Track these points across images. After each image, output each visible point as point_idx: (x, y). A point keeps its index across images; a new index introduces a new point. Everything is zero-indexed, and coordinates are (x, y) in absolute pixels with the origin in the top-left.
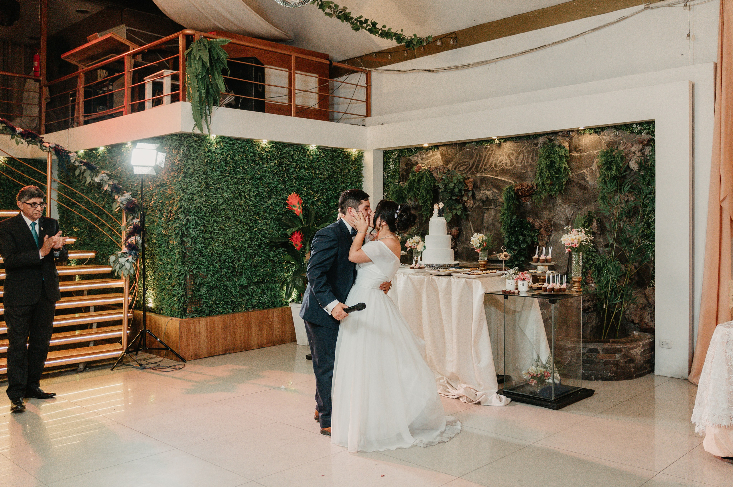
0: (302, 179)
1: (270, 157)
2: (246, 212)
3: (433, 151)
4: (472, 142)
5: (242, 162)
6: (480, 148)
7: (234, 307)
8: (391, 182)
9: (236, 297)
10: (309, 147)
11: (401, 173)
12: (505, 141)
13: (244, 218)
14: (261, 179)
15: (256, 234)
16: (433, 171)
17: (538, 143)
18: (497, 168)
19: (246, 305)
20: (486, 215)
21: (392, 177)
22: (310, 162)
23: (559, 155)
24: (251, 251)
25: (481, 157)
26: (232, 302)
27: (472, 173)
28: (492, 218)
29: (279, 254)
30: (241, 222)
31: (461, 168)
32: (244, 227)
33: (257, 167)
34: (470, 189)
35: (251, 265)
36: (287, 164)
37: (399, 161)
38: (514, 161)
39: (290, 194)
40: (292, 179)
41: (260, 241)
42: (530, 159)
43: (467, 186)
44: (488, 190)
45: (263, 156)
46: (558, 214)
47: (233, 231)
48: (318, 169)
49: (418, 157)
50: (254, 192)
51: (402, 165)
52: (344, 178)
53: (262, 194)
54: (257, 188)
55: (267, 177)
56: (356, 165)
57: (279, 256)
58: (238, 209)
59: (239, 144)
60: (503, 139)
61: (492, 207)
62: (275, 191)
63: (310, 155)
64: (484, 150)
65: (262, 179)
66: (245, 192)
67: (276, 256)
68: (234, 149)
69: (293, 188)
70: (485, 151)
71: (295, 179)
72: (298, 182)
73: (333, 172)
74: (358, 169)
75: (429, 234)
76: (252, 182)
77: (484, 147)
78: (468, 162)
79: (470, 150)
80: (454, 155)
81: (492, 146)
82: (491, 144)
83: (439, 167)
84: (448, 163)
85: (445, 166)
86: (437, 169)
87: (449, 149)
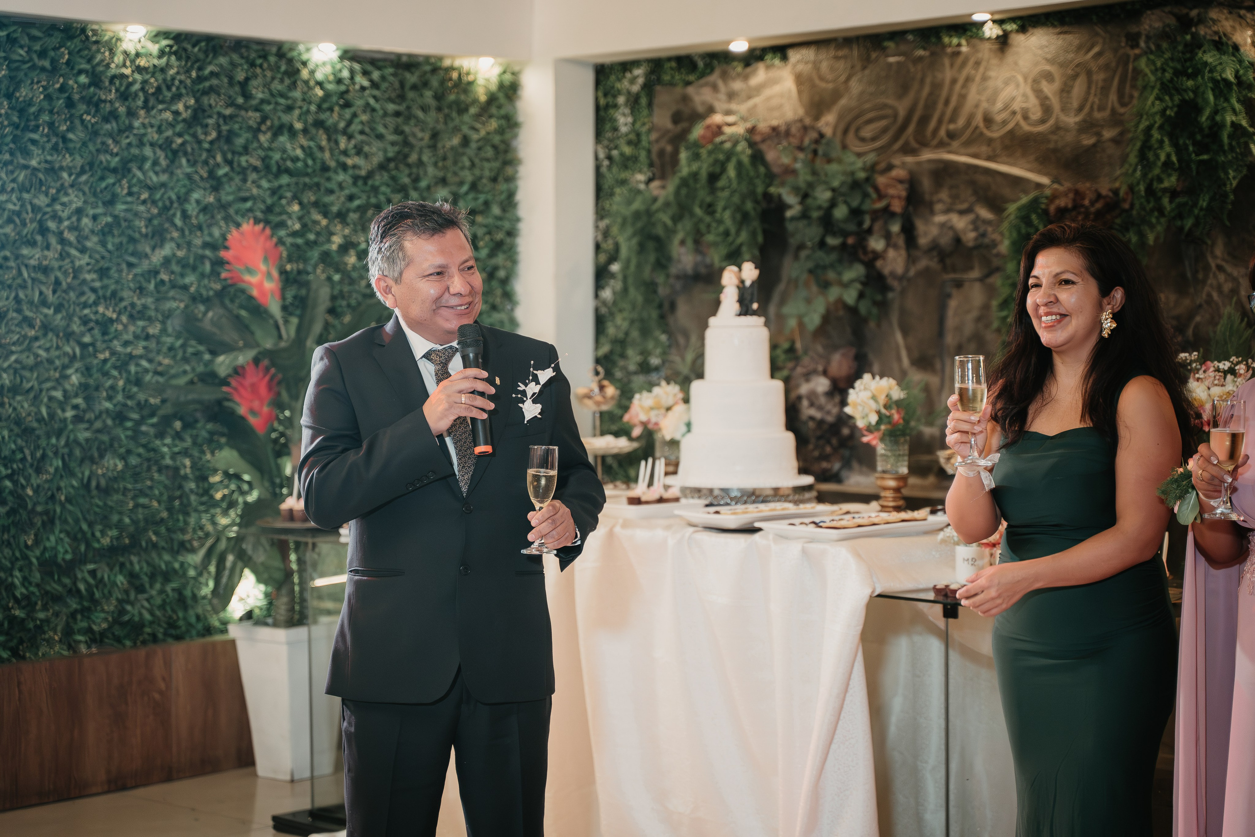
0: (282, 170)
1: (159, 89)
2: (65, 291)
3: (768, 67)
4: (905, 33)
5: (45, 104)
6: (931, 54)
7: (21, 641)
8: (623, 182)
9: (27, 603)
10: (308, 50)
11: (655, 149)
12: (1023, 29)
13: (59, 316)
14: (122, 170)
15: (106, 374)
16: (763, 141)
17: (1138, 35)
18: (995, 128)
19: (68, 632)
20: (953, 304)
21: (628, 163)
22: (313, 108)
23: (1215, 82)
24: (87, 434)
25: (936, 87)
26: (10, 623)
27: (907, 150)
28: (975, 314)
29: (195, 443)
30: (46, 328)
31: (867, 132)
32: (58, 348)
33: (108, 127)
34: (897, 207)
35: (87, 486)
36: (225, 117)
37: (650, 105)
38: (1055, 102)
39: (238, 225)
40: (243, 173)
41: (120, 397)
42: (1113, 97)
43: (881, 196)
44: (962, 213)
45: (130, 84)
46: (1209, 300)
47: (16, 361)
48: (344, 132)
49: (715, 88)
50: (95, 218)
51: (662, 118)
52: (445, 168)
53: (129, 227)
54: (110, 203)
55: (147, 165)
56: (491, 117)
57: (196, 453)
58: (33, 280)
59: (33, 39)
60: (1013, 20)
61: (975, 274)
62: (179, 214)
63: (312, 83)
64: (947, 61)
65: (129, 171)
66: (60, 220)
67: (185, 453)
68: (15, 57)
69: (249, 204)
70: (952, 65)
71: (255, 169)
72: (269, 181)
73: (406, 143)
74: (501, 131)
75: (704, 379)
76: (86, 182)
77: (949, 50)
78: (891, 107)
79: (898, 63)
80: (843, 80)
81: (977, 48)
82: (972, 39)
83: (787, 127)
84: (821, 112)
85: (808, 121)
86: (779, 133)
87: (826, 59)
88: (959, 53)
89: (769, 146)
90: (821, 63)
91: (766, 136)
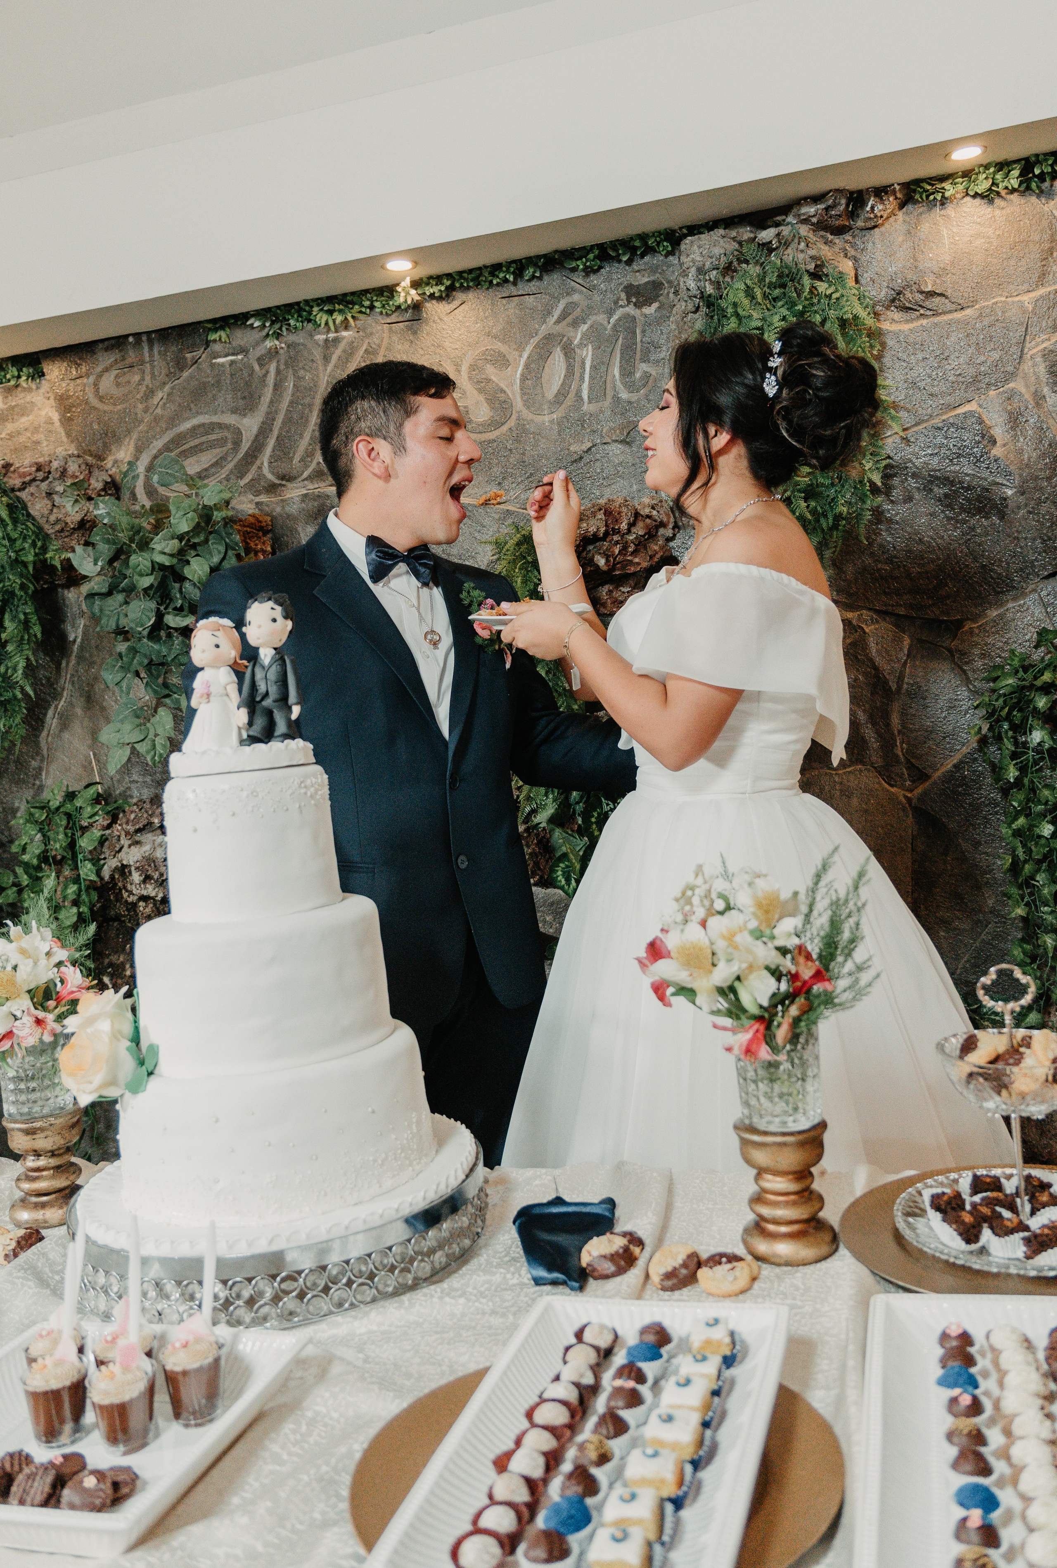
3: (10, 390)
4: (238, 320)
6: (288, 347)
12: (446, 296)
16: (24, 486)
27: (259, 488)
31: (191, 466)
38: (514, 393)
60: (439, 278)
64: (317, 354)
70: (326, 359)
77: (320, 338)
78: (227, 427)
79: (232, 363)
80: (138, 396)
81: (368, 331)
82: (361, 316)
83: (62, 463)
84: (106, 447)
85: (89, 459)
86: (49, 472)
87: (106, 370)
88: (336, 341)
89: (32, 494)
90: (100, 376)
91: (28, 478)
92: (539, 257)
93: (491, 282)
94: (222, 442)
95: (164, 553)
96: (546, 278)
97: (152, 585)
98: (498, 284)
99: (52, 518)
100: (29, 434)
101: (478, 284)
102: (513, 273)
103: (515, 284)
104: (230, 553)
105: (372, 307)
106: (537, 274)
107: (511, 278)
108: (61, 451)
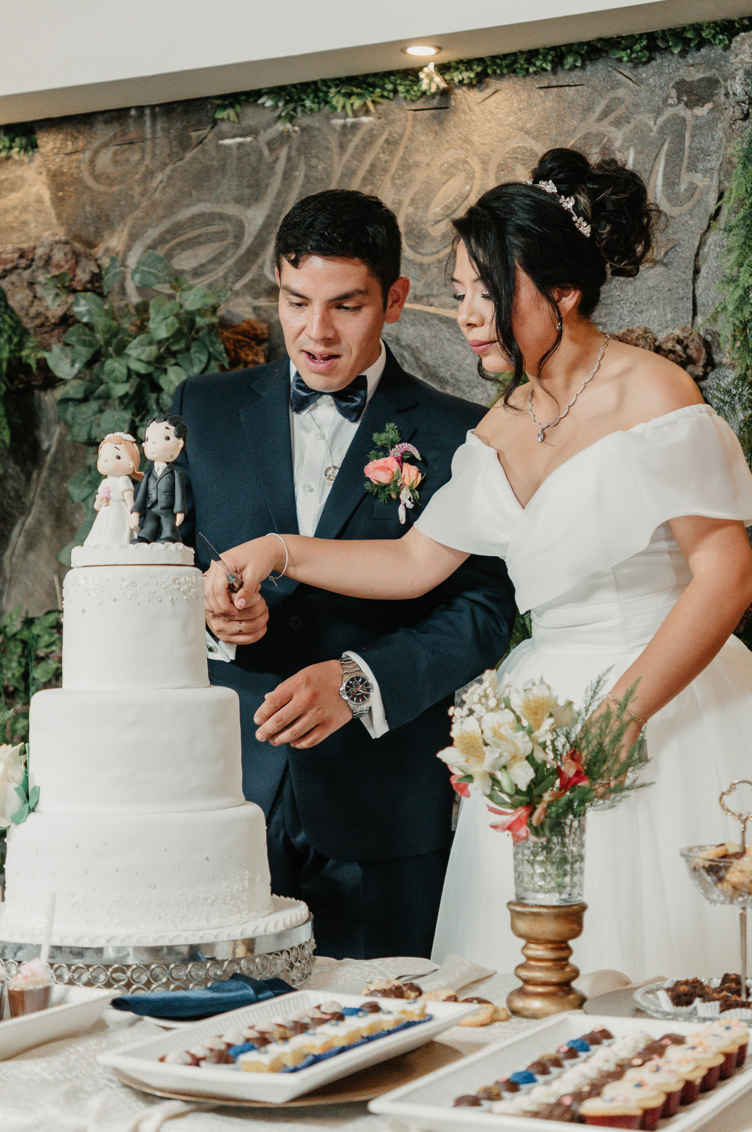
4: (250, 97)
6: (303, 129)
16: (5, 274)
18: (429, 247)
27: (260, 289)
60: (468, 64)
64: (333, 140)
70: (342, 147)
75: (60, 686)
77: (338, 122)
78: (229, 218)
79: (240, 145)
80: (137, 177)
81: (391, 117)
82: (384, 101)
83: (47, 251)
84: (98, 233)
85: (78, 246)
86: (33, 260)
87: (105, 145)
88: (355, 127)
89: (13, 284)
90: (96, 152)
91: (9, 266)
92: (581, 44)
93: (527, 70)
94: (222, 235)
95: (141, 360)
96: (589, 67)
97: (127, 394)
98: (535, 73)
99: (33, 311)
100: (17, 213)
101: (514, 71)
102: (552, 61)
103: (554, 71)
104: (213, 364)
105: (395, 91)
106: (579, 64)
107: (549, 67)
108: (47, 236)
